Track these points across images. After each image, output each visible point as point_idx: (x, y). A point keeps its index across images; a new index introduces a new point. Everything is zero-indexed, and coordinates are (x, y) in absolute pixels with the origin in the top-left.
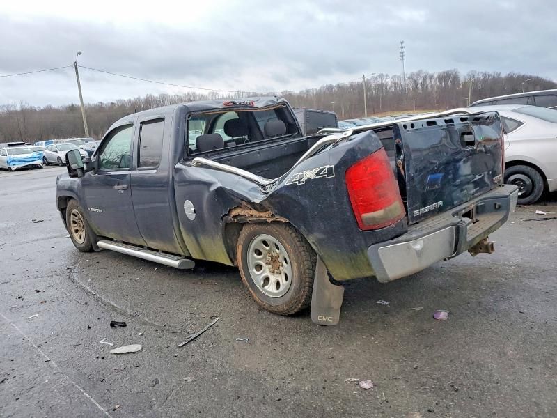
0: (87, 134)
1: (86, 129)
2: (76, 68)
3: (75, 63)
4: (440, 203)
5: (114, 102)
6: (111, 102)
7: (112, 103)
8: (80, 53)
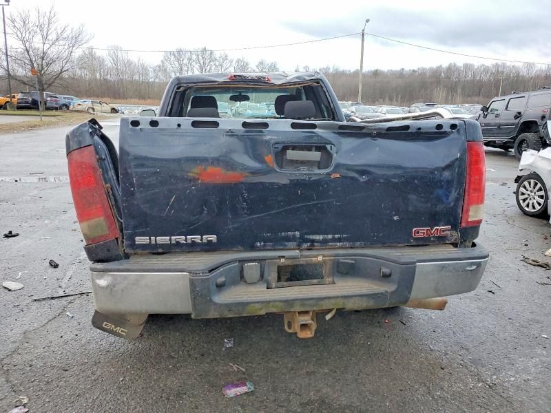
0: (360, 98)
1: (360, 94)
2: (363, 35)
3: (363, 30)
4: (213, 238)
5: (416, 69)
6: (412, 69)
7: (414, 71)
8: (367, 21)
